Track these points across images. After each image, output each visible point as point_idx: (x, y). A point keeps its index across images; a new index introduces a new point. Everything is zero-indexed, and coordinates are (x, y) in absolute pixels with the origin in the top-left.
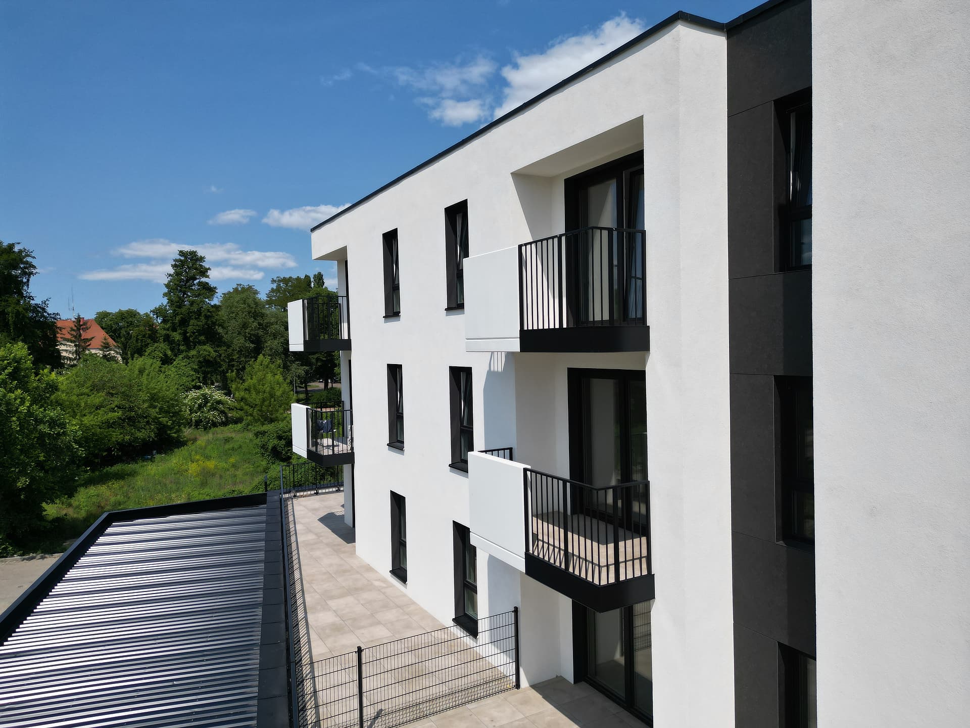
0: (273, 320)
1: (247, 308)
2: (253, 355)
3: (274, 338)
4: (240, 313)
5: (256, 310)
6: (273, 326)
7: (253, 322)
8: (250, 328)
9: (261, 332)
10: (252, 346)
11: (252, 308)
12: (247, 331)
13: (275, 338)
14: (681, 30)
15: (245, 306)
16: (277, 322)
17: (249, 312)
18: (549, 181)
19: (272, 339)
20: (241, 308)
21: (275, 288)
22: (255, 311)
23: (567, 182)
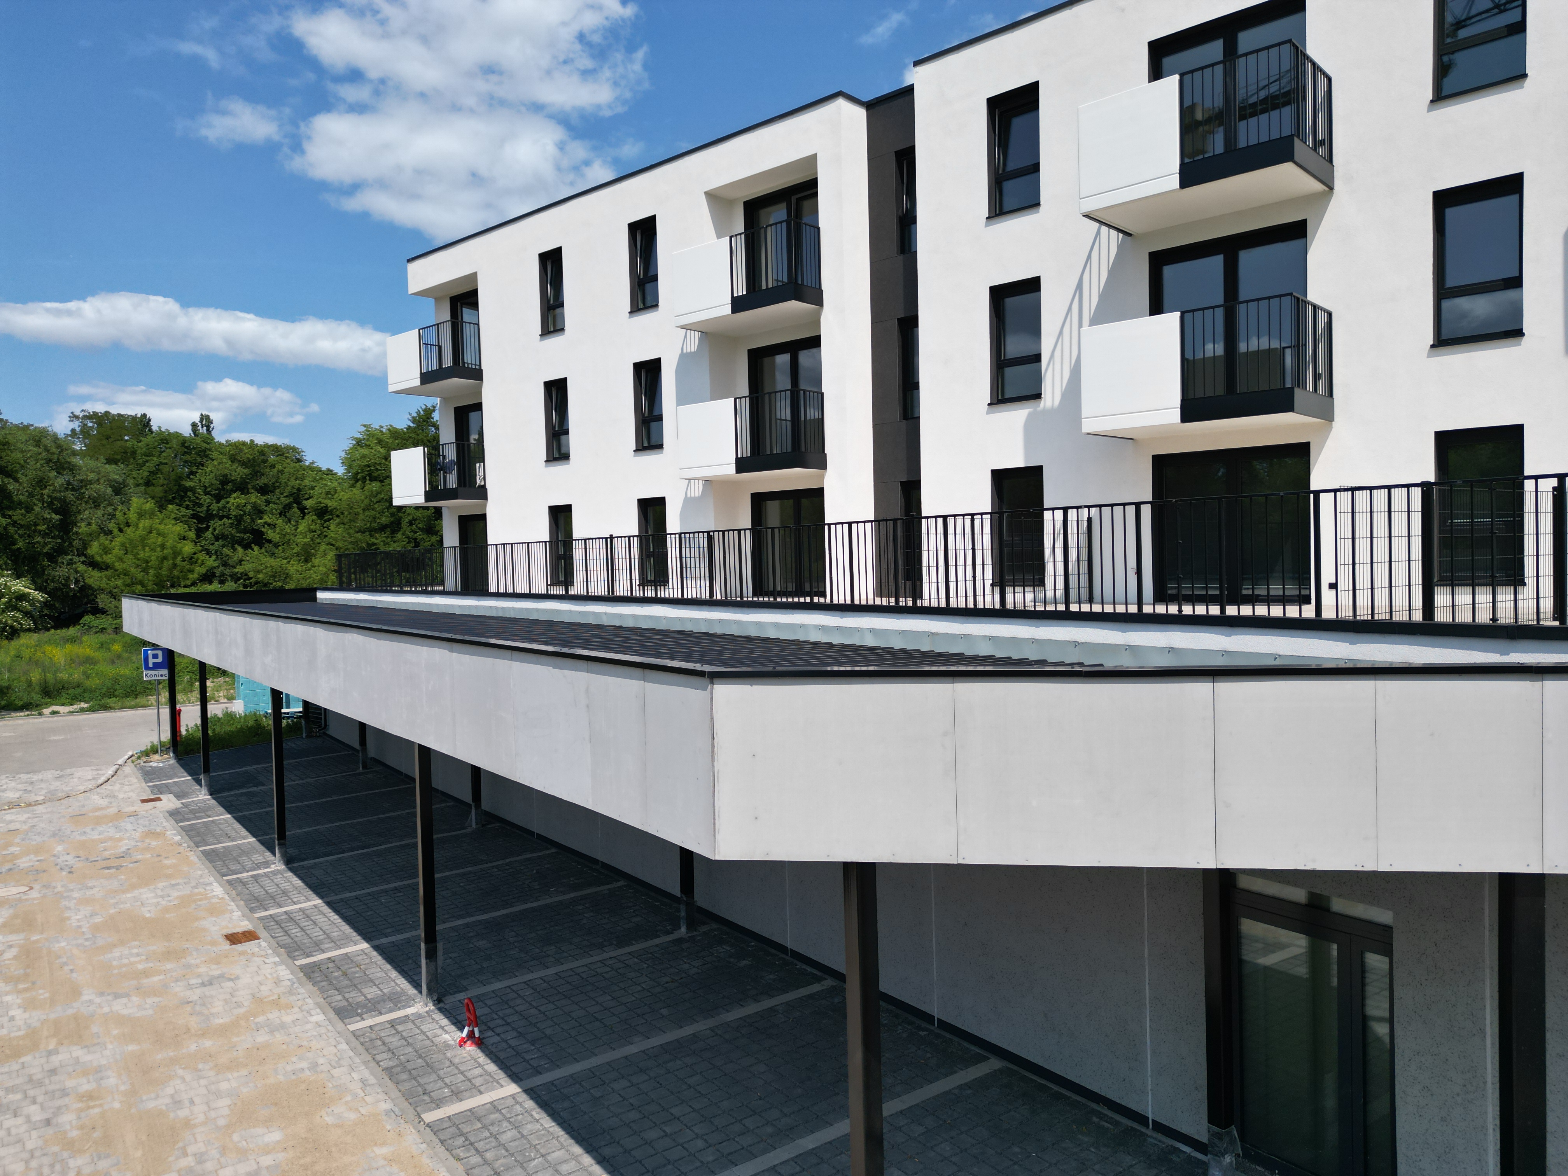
0: (92, 476)
1: (44, 454)
2: (57, 533)
3: (95, 506)
4: (32, 462)
5: (60, 457)
6: (92, 486)
7: (56, 477)
8: (51, 487)
9: (70, 496)
10: (58, 517)
11: (53, 453)
12: (46, 492)
13: (97, 506)
14: (841, 102)
15: (40, 450)
16: (98, 480)
17: (49, 461)
18: (730, 202)
19: (91, 508)
20: (31, 452)
21: (78, 429)
22: (58, 459)
23: (745, 203)
